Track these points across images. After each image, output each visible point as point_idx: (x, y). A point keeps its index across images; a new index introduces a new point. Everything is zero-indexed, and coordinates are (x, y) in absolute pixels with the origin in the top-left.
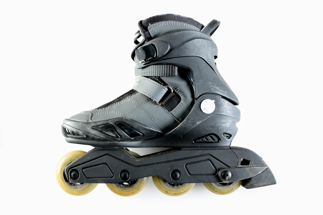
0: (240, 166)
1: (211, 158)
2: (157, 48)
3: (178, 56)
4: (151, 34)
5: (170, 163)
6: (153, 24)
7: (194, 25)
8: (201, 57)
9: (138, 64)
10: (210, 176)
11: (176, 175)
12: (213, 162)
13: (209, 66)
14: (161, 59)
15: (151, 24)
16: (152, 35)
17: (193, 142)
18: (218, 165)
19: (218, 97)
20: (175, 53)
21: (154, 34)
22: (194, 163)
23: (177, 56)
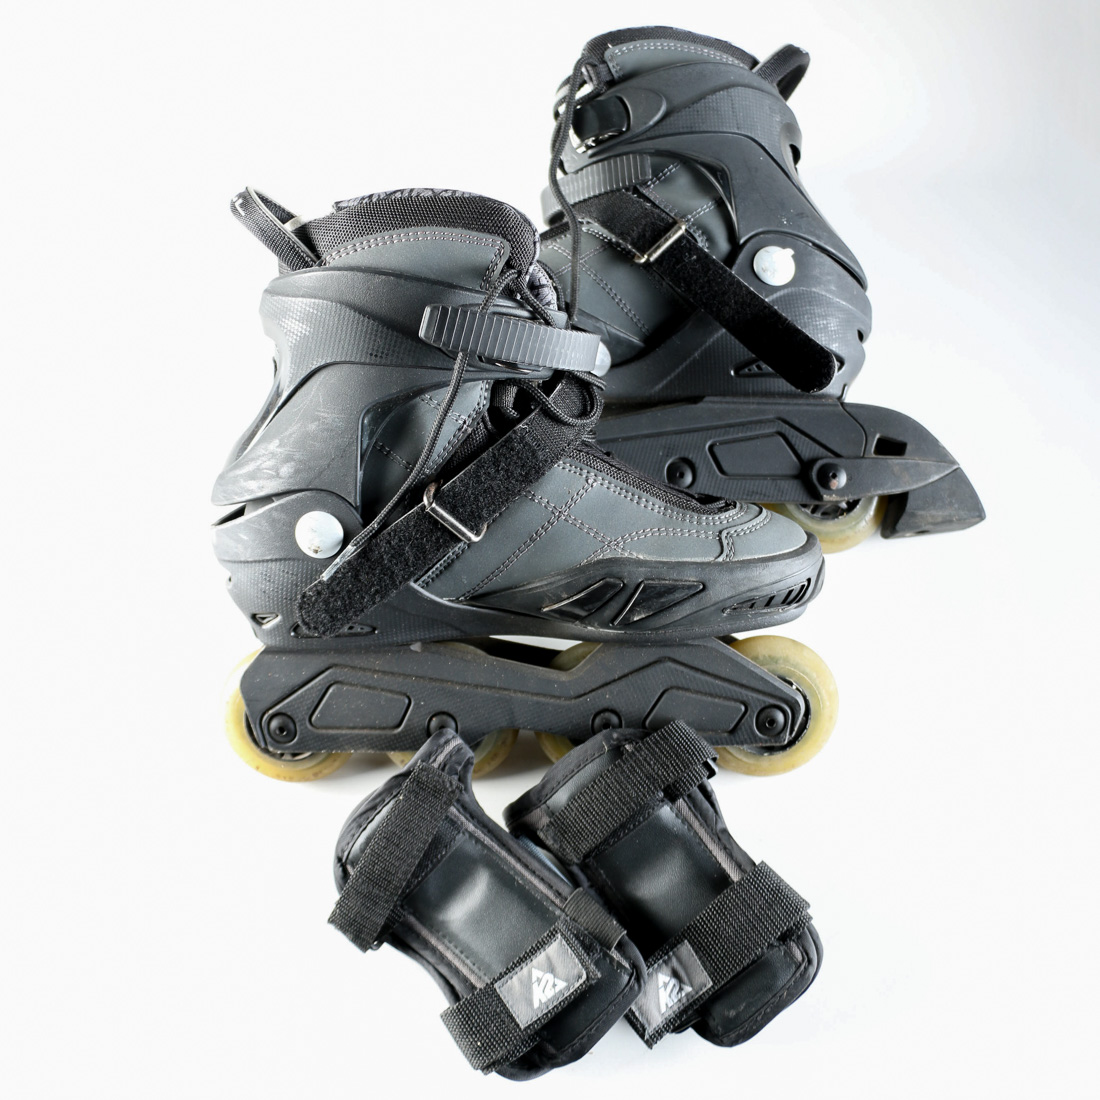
0: (874, 456)
1: (786, 429)
2: (629, 106)
3: (689, 130)
4: (613, 71)
5: (663, 441)
6: (620, 46)
7: (732, 55)
8: (753, 136)
9: (572, 158)
10: (783, 482)
11: (682, 475)
12: (793, 442)
13: (775, 165)
14: (641, 138)
15: (613, 46)
16: (616, 76)
17: (732, 373)
18: (808, 450)
19: (801, 243)
20: (680, 121)
21: (621, 73)
22: (735, 441)
23: (685, 130)
